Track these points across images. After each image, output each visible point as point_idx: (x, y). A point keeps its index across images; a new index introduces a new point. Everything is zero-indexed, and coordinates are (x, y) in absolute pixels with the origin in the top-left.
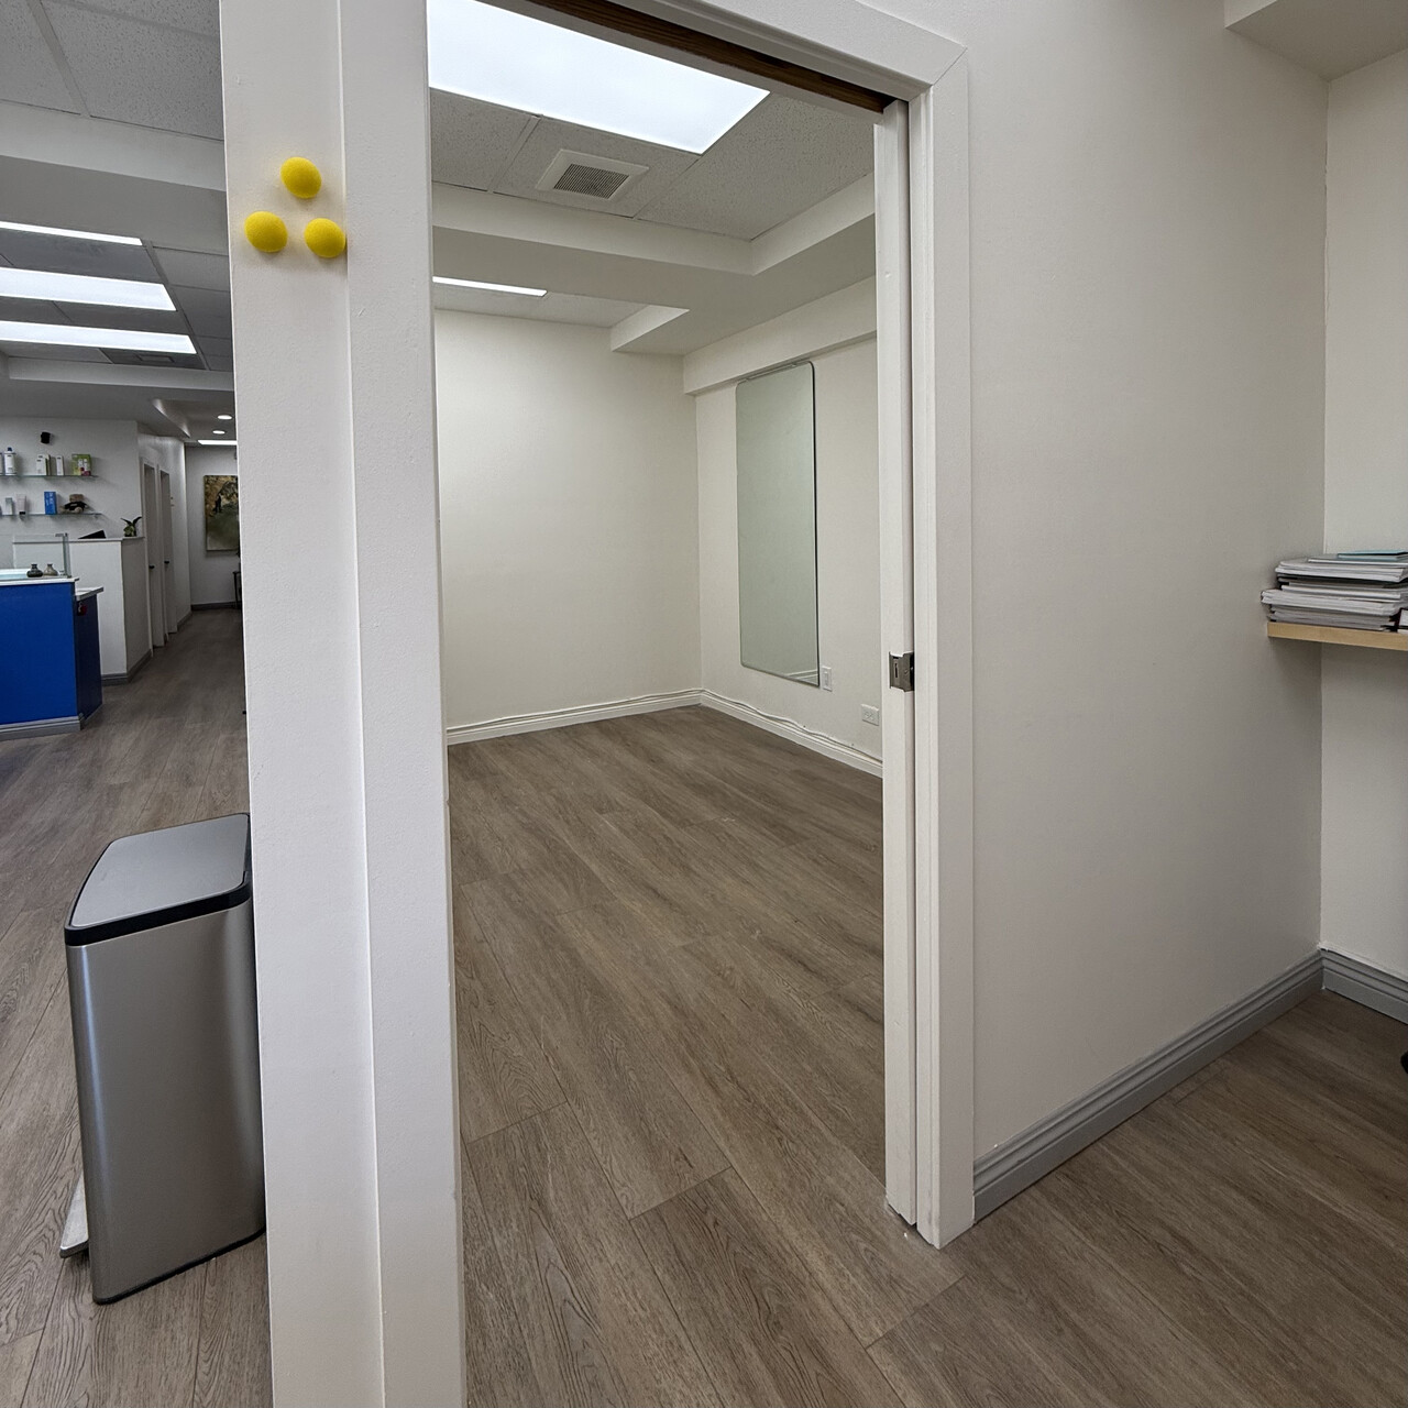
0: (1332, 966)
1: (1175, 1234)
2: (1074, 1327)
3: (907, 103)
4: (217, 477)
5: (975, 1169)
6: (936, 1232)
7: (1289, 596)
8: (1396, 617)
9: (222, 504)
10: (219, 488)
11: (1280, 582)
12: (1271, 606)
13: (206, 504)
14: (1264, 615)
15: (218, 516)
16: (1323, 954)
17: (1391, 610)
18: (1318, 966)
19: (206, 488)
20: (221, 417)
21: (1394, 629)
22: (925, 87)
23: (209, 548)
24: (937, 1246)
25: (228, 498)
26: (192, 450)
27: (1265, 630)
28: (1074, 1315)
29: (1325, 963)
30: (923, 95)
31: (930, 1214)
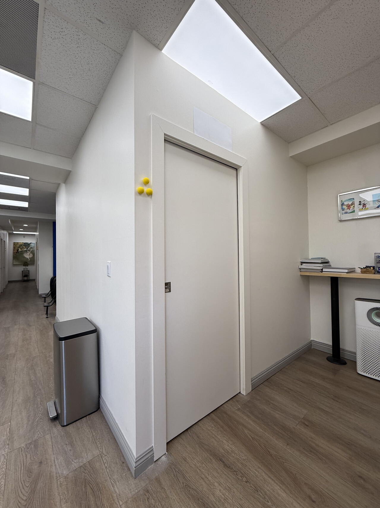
0: (313, 343)
1: (288, 388)
2: (272, 403)
3: (237, 169)
4: (18, 243)
5: (251, 379)
6: (245, 392)
7: (304, 266)
8: (322, 270)
9: (19, 251)
10: (18, 246)
11: (302, 263)
12: (300, 268)
13: (14, 250)
14: (299, 270)
15: (18, 254)
16: (312, 341)
17: (321, 268)
18: (311, 343)
19: (14, 246)
20: (24, 225)
21: (322, 272)
22: (241, 167)
23: (14, 264)
24: (245, 395)
25: (21, 249)
26: (11, 235)
27: (299, 273)
28: (272, 402)
29: (312, 343)
30: (240, 168)
31: (243, 389)
